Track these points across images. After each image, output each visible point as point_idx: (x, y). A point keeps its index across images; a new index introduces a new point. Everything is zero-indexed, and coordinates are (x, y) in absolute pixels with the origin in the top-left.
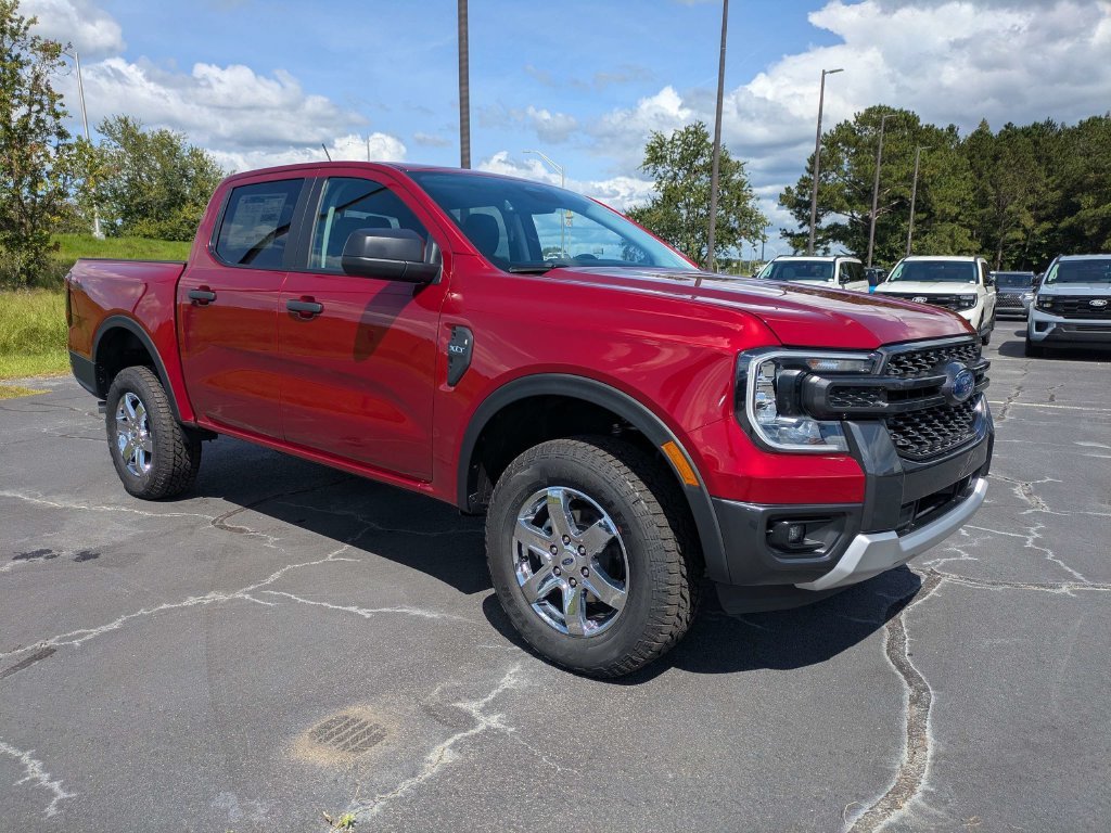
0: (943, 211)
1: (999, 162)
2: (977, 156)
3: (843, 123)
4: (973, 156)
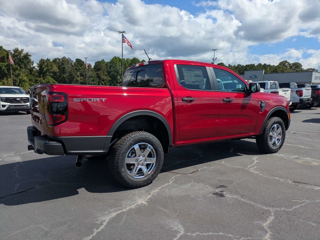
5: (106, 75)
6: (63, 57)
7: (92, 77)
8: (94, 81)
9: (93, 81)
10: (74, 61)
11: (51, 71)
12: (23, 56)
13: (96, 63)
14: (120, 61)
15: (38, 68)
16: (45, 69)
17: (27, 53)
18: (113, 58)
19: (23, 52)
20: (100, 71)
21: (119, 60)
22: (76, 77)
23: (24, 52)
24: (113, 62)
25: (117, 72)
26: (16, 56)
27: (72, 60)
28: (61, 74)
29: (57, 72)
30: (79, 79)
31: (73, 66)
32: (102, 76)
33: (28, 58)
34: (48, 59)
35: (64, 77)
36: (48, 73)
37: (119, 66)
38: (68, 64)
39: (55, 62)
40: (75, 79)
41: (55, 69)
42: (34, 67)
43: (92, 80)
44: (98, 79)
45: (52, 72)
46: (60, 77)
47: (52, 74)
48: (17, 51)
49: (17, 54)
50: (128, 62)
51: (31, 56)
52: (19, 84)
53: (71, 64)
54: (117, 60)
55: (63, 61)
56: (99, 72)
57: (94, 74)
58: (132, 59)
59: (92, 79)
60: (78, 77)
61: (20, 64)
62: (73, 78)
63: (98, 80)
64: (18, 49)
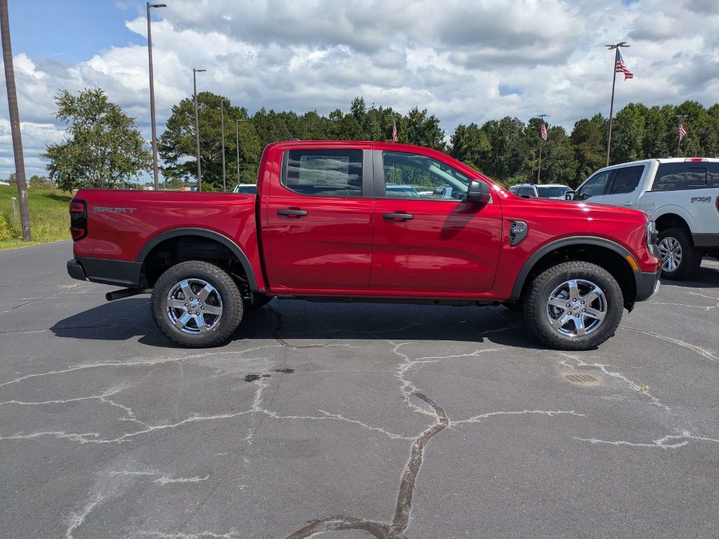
0: (250, 157)
1: (271, 131)
2: (259, 127)
3: (185, 100)
4: (257, 127)
5: (601, 151)
6: (505, 118)
7: (562, 158)
8: (566, 168)
9: (565, 166)
10: (527, 124)
11: (476, 149)
12: (424, 124)
13: (576, 123)
14: (642, 114)
15: (452, 145)
16: (465, 146)
17: (432, 117)
18: (625, 108)
19: (426, 116)
20: (584, 144)
21: (640, 111)
22: (526, 159)
23: (428, 116)
24: (623, 118)
25: (631, 142)
26: (414, 124)
27: (522, 121)
28: (495, 155)
29: (488, 152)
30: (532, 164)
31: (521, 135)
32: (589, 155)
33: (433, 126)
34: (472, 124)
35: (500, 161)
36: (469, 154)
37: (638, 126)
38: (513, 132)
39: (486, 130)
40: (524, 165)
41: (485, 144)
42: (444, 144)
43: (561, 166)
44: (577, 161)
45: (479, 152)
46: (493, 161)
47: (477, 156)
48: (414, 114)
49: (414, 120)
50: (666, 115)
51: (438, 121)
52: (413, 179)
53: (520, 131)
54: (634, 113)
55: (502, 126)
56: (581, 146)
57: (570, 151)
58: (679, 105)
59: (561, 162)
60: (531, 159)
61: (418, 140)
62: (519, 163)
63: (577, 164)
64: (417, 111)
